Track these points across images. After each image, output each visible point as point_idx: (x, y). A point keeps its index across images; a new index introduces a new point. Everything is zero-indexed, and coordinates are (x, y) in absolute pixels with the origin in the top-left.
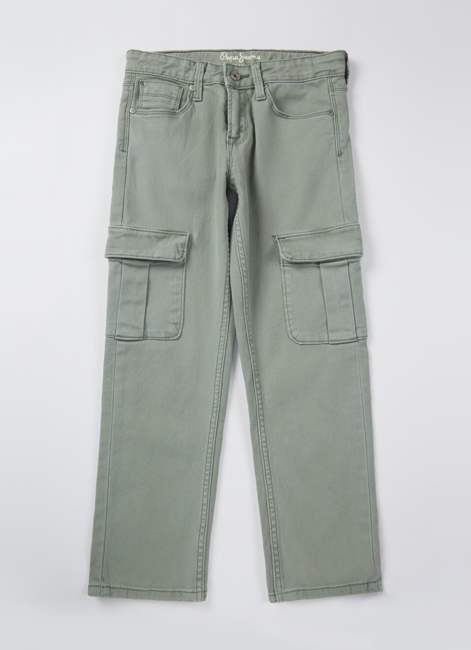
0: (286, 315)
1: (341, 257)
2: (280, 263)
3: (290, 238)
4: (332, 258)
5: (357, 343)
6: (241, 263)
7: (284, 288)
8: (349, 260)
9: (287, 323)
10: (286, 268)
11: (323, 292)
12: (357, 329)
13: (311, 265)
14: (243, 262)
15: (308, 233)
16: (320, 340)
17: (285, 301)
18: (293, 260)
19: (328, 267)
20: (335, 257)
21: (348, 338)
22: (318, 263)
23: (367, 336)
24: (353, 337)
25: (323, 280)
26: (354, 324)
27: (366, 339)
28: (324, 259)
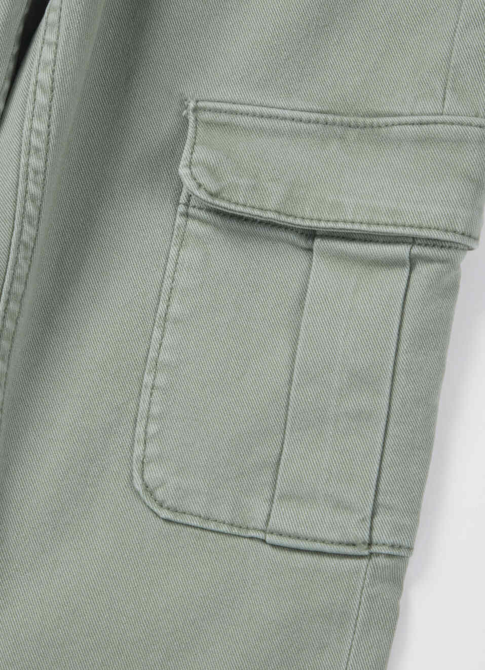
0: (145, 396)
1: (391, 230)
2: (178, 204)
3: (238, 119)
4: (357, 227)
5: (364, 562)
6: (27, 165)
7: (164, 296)
8: (416, 250)
9: (140, 430)
10: (193, 225)
11: (296, 343)
12: (380, 510)
13: (283, 235)
14: (36, 162)
15: (305, 115)
16: (238, 521)
17: (155, 344)
18: (217, 202)
19: (342, 257)
20: (369, 224)
21: (335, 536)
22: (311, 235)
23: (410, 549)
24: (352, 539)
25: (307, 302)
26: (372, 492)
27: (404, 559)
28: (331, 225)
